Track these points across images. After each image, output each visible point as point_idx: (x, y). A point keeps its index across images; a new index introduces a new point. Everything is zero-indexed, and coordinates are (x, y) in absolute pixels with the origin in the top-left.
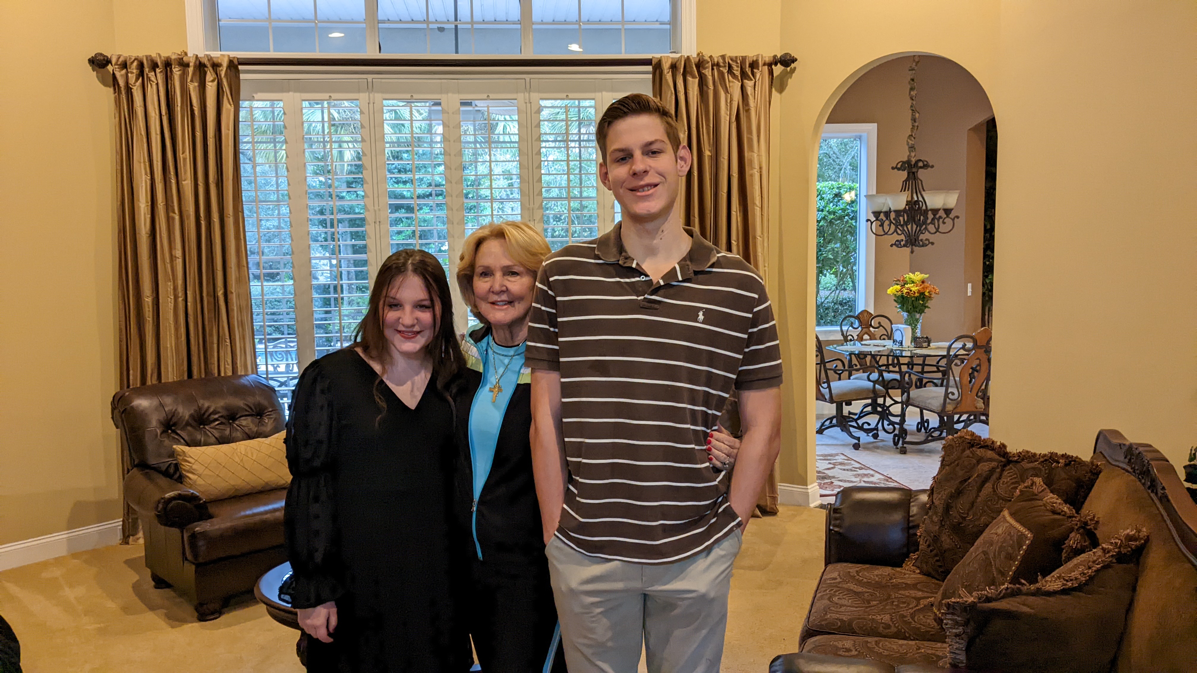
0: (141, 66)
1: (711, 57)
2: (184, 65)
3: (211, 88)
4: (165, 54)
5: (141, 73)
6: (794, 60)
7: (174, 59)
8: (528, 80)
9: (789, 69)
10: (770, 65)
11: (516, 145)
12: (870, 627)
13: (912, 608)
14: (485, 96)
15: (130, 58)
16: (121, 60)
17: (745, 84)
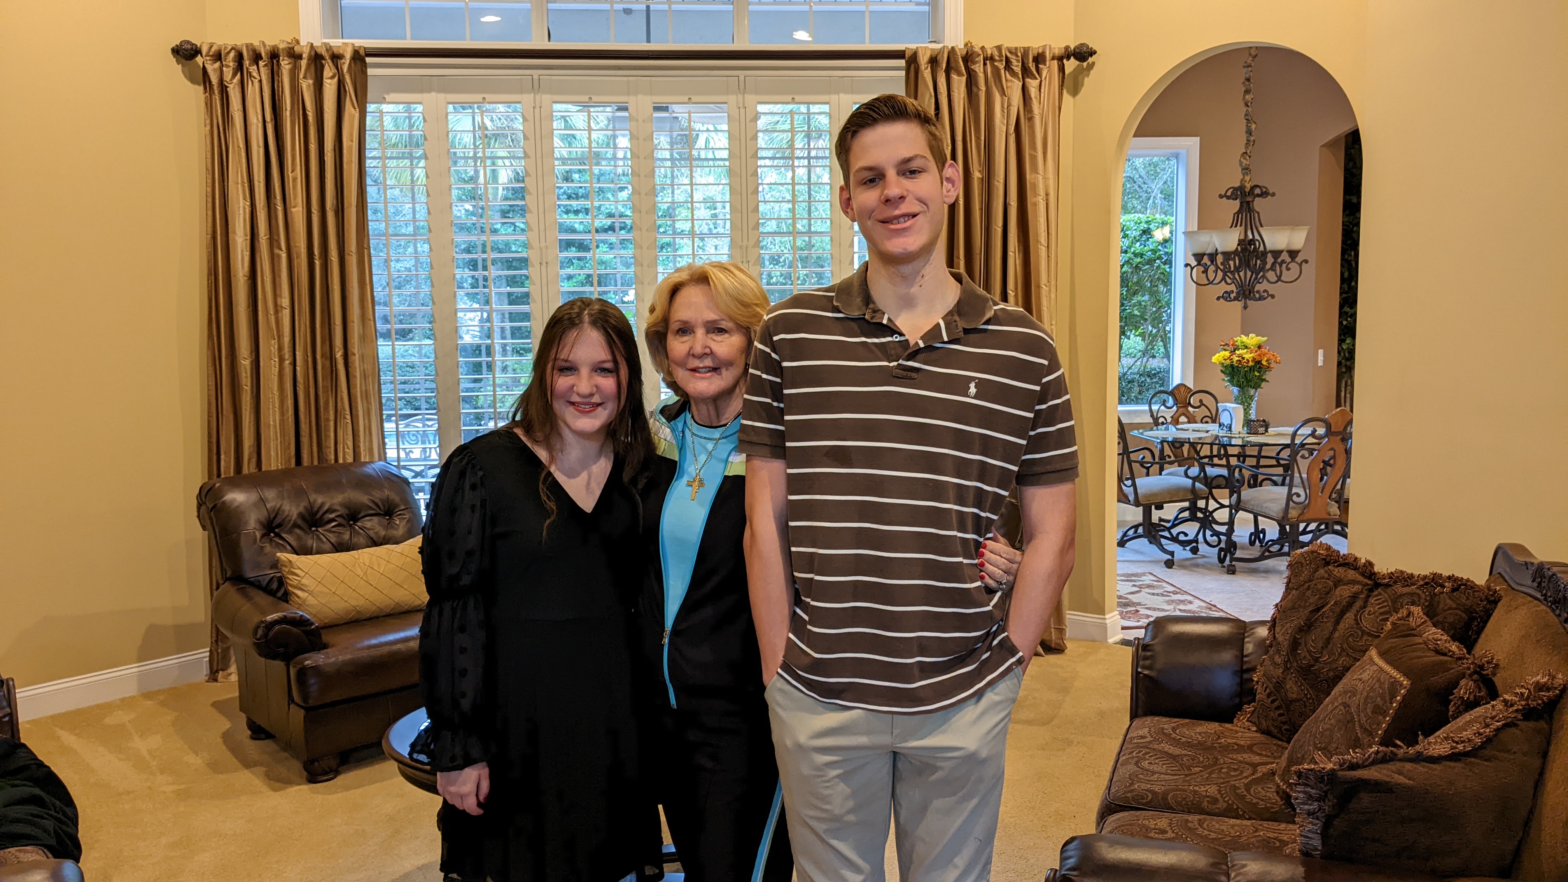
0: (240, 57)
1: (983, 48)
2: (295, 57)
3: (330, 87)
4: (271, 42)
5: (240, 66)
6: (1092, 53)
7: (283, 49)
8: (742, 78)
9: (1085, 64)
10: (1060, 59)
11: (727, 163)
12: (1192, 801)
13: (1246, 777)
14: (686, 99)
15: (226, 48)
16: (213, 49)
17: (1027, 84)
